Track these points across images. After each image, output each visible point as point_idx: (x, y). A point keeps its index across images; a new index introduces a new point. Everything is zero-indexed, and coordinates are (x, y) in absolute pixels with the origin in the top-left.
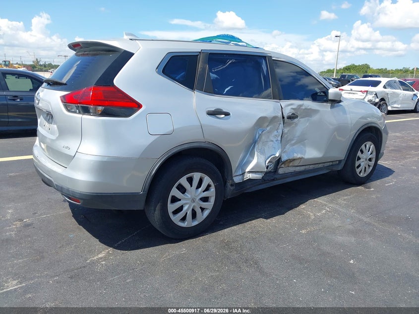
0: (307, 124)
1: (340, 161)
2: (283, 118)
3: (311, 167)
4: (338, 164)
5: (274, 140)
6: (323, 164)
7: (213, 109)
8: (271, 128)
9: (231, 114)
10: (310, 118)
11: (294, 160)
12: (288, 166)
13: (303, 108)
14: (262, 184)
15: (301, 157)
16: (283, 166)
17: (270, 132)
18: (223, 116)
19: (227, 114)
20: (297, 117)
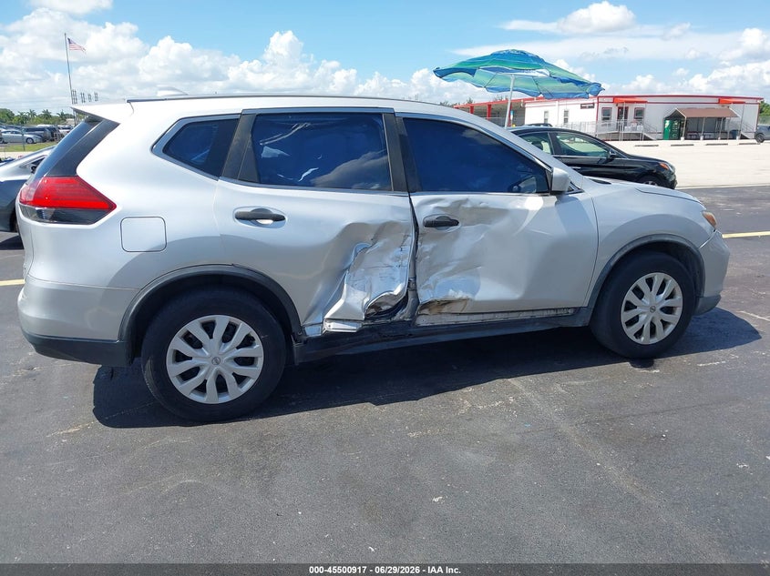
0: (482, 236)
1: (577, 310)
2: (416, 224)
3: (499, 317)
4: (572, 315)
5: (395, 264)
6: (530, 314)
7: (249, 210)
8: (385, 243)
9: (287, 218)
10: (488, 226)
11: (449, 302)
12: (441, 313)
13: (468, 206)
14: (377, 342)
15: (464, 297)
16: (426, 311)
17: (384, 250)
18: (270, 222)
19: (279, 218)
20: (456, 223)
